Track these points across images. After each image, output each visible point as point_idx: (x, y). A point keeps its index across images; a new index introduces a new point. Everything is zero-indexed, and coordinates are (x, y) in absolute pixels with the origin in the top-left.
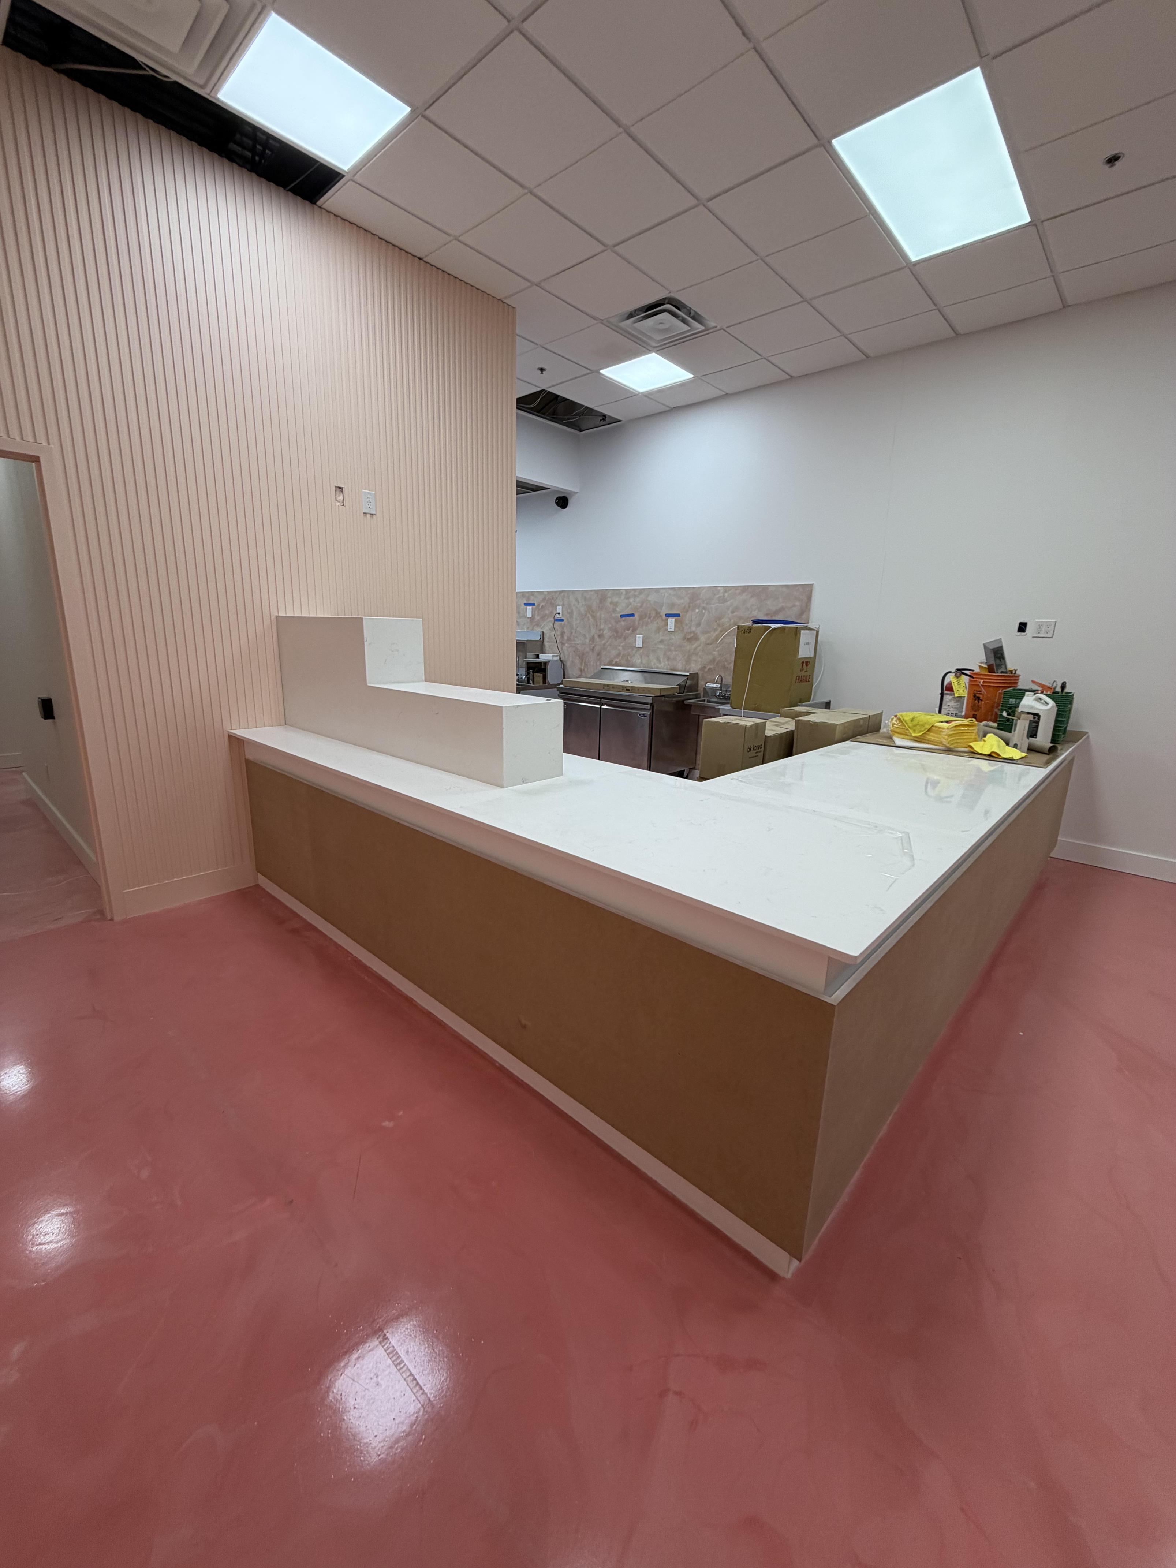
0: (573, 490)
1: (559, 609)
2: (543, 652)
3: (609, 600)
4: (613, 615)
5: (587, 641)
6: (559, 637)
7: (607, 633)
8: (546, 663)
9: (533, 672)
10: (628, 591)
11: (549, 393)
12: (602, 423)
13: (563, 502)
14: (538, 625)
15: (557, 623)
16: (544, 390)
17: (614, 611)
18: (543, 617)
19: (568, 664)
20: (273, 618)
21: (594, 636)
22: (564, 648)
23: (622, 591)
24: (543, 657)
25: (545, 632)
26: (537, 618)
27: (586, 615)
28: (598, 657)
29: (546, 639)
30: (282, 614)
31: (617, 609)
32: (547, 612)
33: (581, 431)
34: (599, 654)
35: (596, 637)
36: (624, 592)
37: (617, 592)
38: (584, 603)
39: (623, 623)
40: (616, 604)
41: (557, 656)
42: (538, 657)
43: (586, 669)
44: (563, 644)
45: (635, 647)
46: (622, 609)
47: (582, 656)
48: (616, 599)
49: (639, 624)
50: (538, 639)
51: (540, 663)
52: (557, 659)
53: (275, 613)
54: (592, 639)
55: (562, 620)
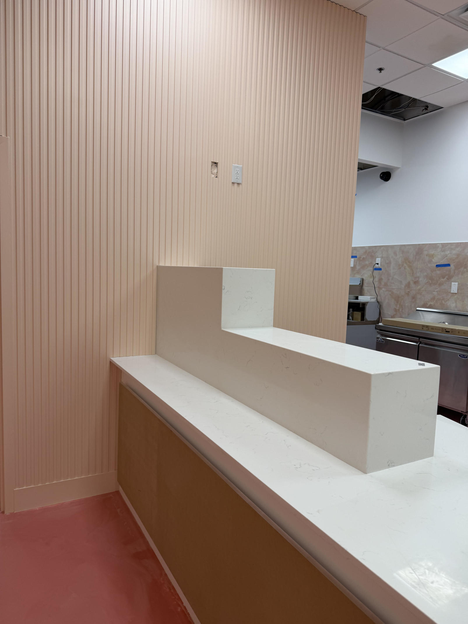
0: (396, 166)
1: (378, 260)
2: (362, 294)
3: (425, 253)
4: (429, 265)
5: (403, 286)
6: (377, 283)
7: (422, 280)
8: (364, 304)
9: (353, 311)
10: (443, 245)
11: (384, 89)
12: (425, 111)
13: (386, 176)
14: (358, 272)
15: (376, 272)
16: (379, 87)
17: (430, 261)
18: (363, 267)
19: (384, 305)
20: (155, 267)
21: (409, 283)
22: (381, 291)
23: (438, 245)
24: (362, 299)
25: (364, 278)
26: (358, 267)
27: (403, 265)
28: (413, 300)
29: (365, 284)
30: (162, 264)
31: (433, 260)
32: (367, 263)
33: (405, 120)
34: (414, 298)
35: (412, 283)
36: (441, 246)
37: (434, 246)
38: (401, 255)
39: (439, 271)
40: (432, 256)
41: (374, 298)
42: (357, 298)
43: (401, 310)
44: (380, 288)
45: (450, 292)
46: (438, 259)
47: (397, 299)
48: (432, 252)
49: (454, 273)
50: (358, 284)
51: (358, 304)
52: (374, 300)
53: (156, 263)
54: (408, 285)
55: (380, 269)
